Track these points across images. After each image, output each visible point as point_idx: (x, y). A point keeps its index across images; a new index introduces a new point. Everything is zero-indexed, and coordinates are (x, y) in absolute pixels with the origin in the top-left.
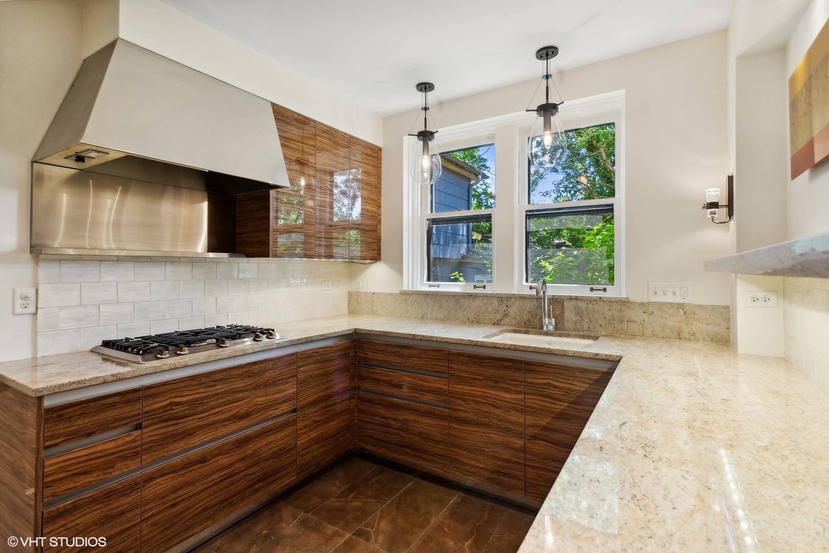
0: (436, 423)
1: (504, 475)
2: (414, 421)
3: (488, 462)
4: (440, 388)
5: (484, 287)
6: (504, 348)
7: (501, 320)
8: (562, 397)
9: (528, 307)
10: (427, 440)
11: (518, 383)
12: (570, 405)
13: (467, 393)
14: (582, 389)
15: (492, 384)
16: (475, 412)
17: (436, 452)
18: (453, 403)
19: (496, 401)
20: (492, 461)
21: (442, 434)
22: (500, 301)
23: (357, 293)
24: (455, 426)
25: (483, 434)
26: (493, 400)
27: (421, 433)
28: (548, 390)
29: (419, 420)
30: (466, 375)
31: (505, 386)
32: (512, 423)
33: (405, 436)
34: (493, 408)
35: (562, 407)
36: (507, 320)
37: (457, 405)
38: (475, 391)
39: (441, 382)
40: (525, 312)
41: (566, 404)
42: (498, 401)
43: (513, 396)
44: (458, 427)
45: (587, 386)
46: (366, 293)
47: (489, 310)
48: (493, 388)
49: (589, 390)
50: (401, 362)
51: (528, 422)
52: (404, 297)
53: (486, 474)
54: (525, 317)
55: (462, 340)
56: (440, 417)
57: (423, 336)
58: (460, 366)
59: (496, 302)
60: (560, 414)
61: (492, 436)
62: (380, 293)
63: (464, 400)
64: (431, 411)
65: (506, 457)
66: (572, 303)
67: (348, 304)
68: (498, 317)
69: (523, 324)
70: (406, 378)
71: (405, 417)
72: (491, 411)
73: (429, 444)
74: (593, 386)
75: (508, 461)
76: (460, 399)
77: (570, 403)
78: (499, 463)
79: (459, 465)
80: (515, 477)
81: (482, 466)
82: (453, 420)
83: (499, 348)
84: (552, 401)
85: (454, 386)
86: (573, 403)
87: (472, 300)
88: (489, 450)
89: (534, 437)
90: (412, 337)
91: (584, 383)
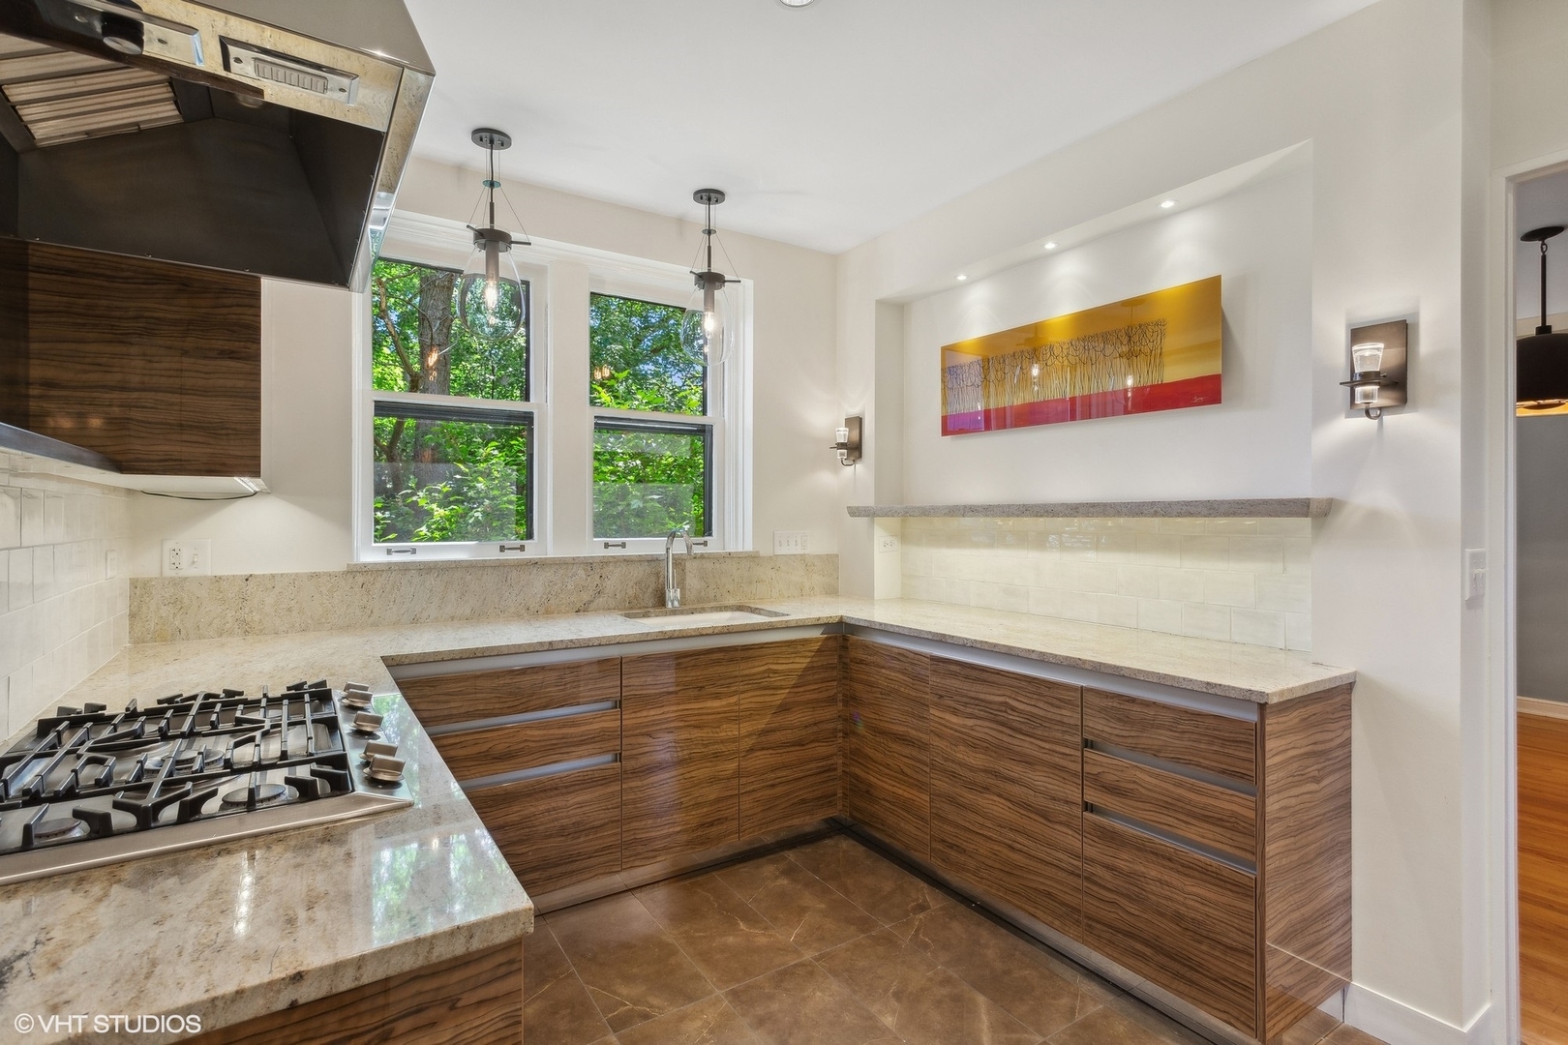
0: (597, 794)
1: (712, 824)
2: (548, 811)
3: (688, 818)
4: (603, 730)
5: (522, 548)
6: (713, 634)
7: (590, 602)
8: (783, 683)
9: (636, 575)
10: (576, 835)
11: (731, 681)
12: (792, 690)
13: (654, 720)
14: (804, 666)
15: (696, 692)
16: (669, 747)
17: (597, 847)
18: (630, 747)
19: (700, 718)
20: (694, 813)
21: (608, 809)
22: (589, 569)
23: (179, 583)
24: (633, 784)
25: (681, 777)
26: (696, 718)
27: (563, 828)
28: (767, 679)
29: (560, 804)
30: (653, 691)
31: (713, 690)
32: (722, 742)
33: (527, 850)
34: (696, 731)
35: (783, 696)
36: (601, 600)
37: (638, 746)
38: (668, 712)
39: (608, 718)
40: (631, 584)
41: (787, 691)
42: (704, 717)
43: (724, 702)
44: (640, 784)
45: (808, 660)
46: (218, 579)
47: (569, 587)
48: (697, 699)
49: (810, 665)
50: (516, 703)
51: (743, 732)
52: (360, 579)
53: (684, 837)
54: (631, 592)
55: (648, 634)
56: (603, 782)
57: (571, 641)
58: (644, 679)
59: (581, 572)
60: (780, 706)
61: (693, 774)
62: (273, 576)
63: (649, 735)
64: (587, 778)
65: (712, 797)
66: (696, 563)
67: (132, 616)
68: (586, 597)
69: (627, 604)
70: (529, 732)
71: (527, 812)
72: (693, 736)
73: (582, 839)
74: (814, 659)
75: (718, 800)
76: (643, 735)
77: (792, 687)
78: (705, 810)
79: (640, 849)
80: (726, 818)
81: (678, 829)
82: (631, 776)
83: (707, 635)
84: (772, 692)
85: (633, 715)
86: (795, 686)
87: (535, 571)
88: (688, 798)
89: (751, 750)
90: (546, 648)
91: (806, 657)
